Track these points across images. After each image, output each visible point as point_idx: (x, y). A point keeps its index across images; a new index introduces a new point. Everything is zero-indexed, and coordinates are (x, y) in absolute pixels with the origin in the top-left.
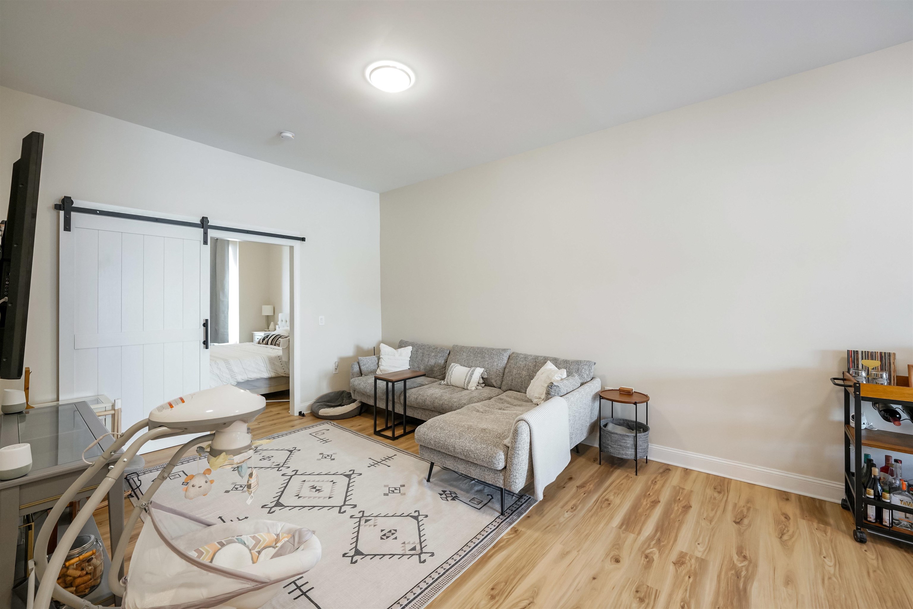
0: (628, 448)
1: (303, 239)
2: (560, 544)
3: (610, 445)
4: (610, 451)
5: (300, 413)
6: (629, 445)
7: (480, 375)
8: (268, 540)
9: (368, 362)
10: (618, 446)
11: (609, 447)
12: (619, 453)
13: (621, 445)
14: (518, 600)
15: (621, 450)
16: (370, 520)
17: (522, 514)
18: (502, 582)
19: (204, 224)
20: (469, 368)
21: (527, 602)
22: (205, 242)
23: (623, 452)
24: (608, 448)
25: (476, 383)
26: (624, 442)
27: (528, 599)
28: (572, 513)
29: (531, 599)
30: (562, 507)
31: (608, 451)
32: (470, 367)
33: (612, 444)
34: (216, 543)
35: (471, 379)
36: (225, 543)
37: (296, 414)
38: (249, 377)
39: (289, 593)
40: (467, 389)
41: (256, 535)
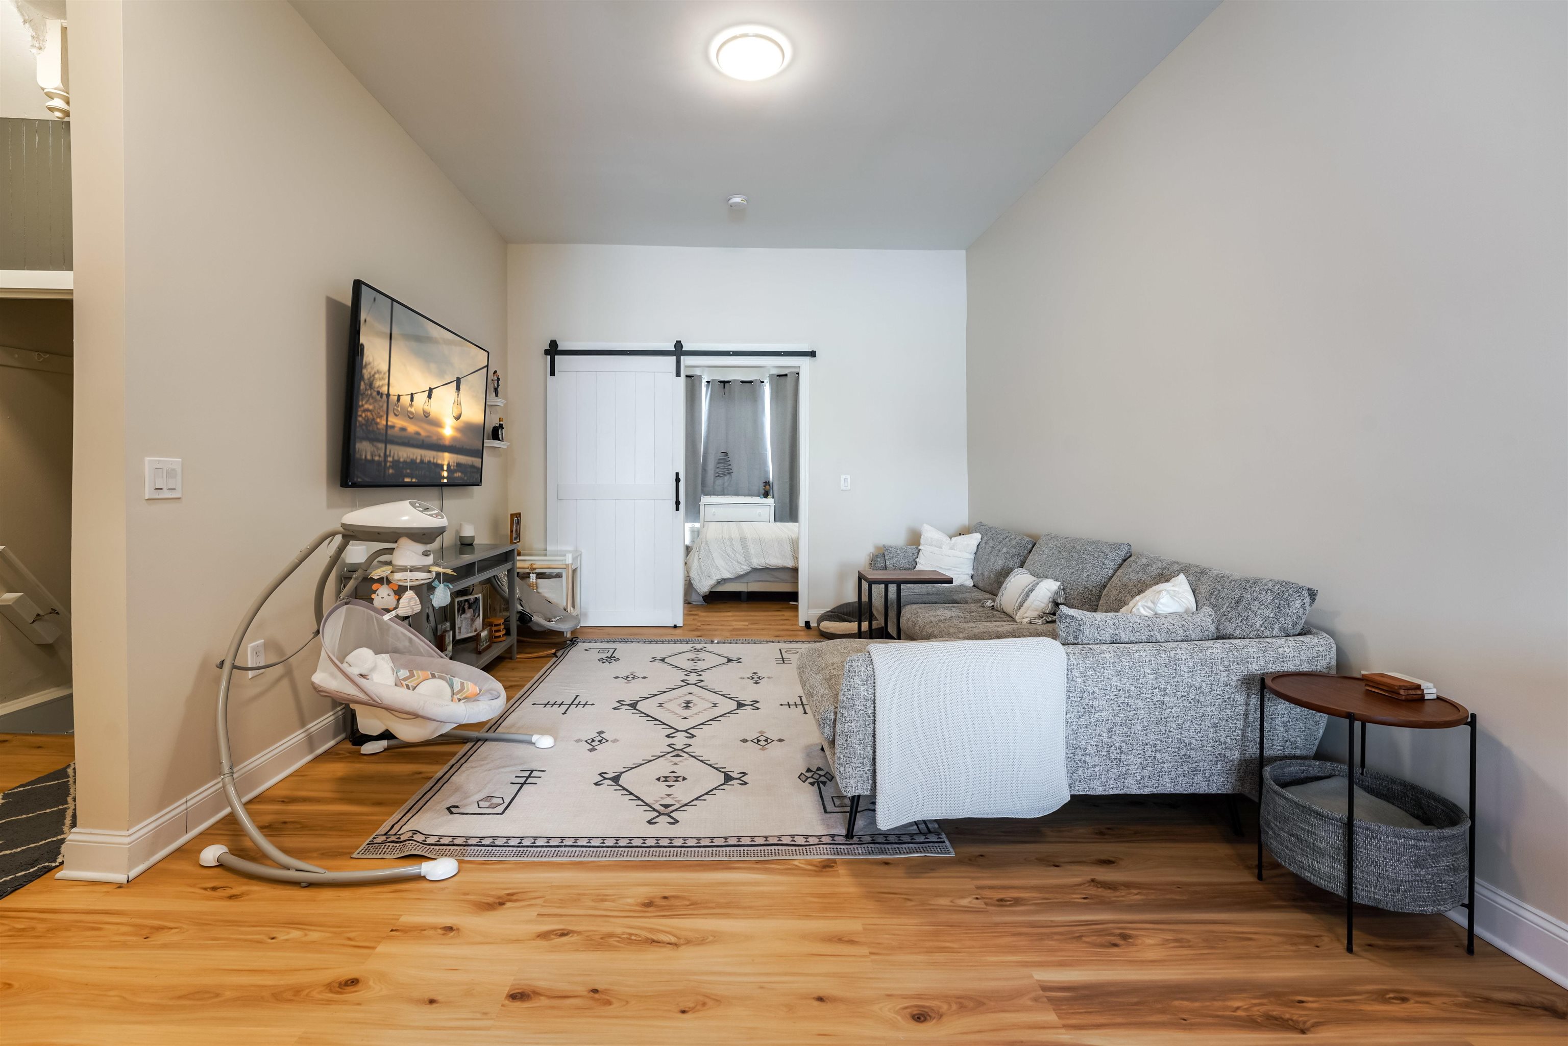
0: (1322, 853)
1: (813, 354)
2: (862, 924)
3: (1272, 829)
4: (1271, 844)
5: (807, 624)
6: (1322, 845)
7: (1049, 594)
8: (470, 691)
9: (898, 554)
10: (1292, 835)
11: (1270, 832)
12: (1292, 860)
13: (1298, 835)
14: (668, 929)
15: (1299, 851)
16: (681, 756)
17: (882, 852)
18: (689, 900)
19: (679, 351)
20: (1035, 579)
21: (673, 939)
22: (678, 374)
23: (1302, 859)
24: (1267, 833)
25: (1036, 611)
26: (1308, 831)
27: (679, 938)
28: (984, 906)
29: (682, 941)
30: (978, 888)
31: (1267, 843)
32: (1038, 577)
33: (1276, 825)
34: (429, 673)
35: (1026, 600)
36: (437, 676)
37: (802, 624)
38: (768, 562)
39: (516, 777)
40: (1013, 620)
41: (465, 682)
